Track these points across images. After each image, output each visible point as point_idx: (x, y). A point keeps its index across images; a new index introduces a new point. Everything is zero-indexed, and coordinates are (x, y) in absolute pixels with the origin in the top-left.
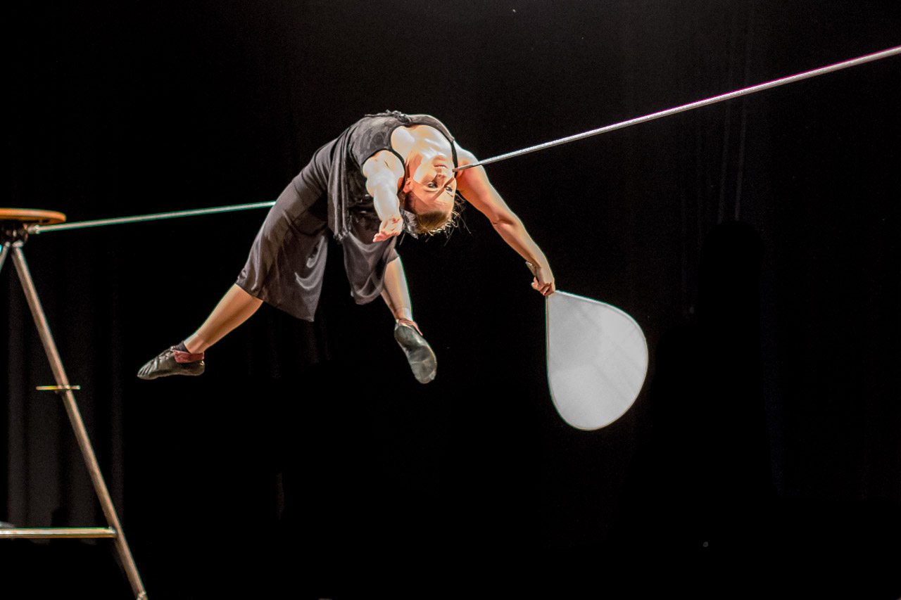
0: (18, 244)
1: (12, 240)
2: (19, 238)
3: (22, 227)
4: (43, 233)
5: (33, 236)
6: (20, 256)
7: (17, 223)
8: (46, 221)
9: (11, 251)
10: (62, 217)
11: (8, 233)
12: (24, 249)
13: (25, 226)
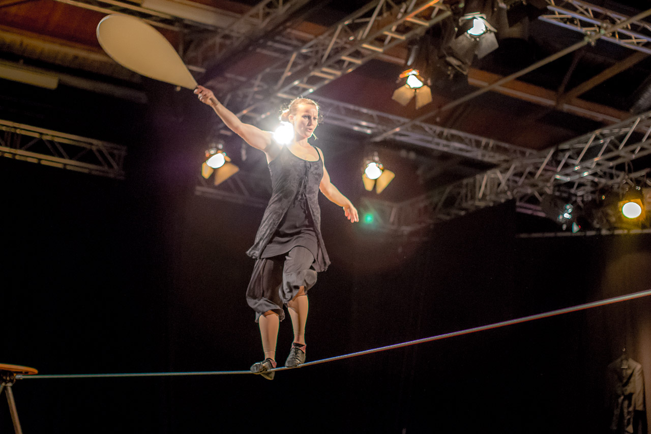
0: (10, 385)
1: (6, 382)
2: (11, 381)
3: (13, 375)
4: (24, 379)
5: (18, 381)
6: (10, 391)
7: (10, 373)
8: (26, 373)
9: (5, 388)
10: (36, 371)
11: (4, 378)
12: (12, 387)
13: (15, 374)
